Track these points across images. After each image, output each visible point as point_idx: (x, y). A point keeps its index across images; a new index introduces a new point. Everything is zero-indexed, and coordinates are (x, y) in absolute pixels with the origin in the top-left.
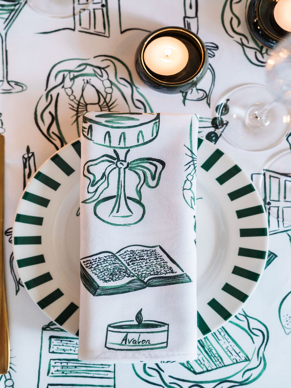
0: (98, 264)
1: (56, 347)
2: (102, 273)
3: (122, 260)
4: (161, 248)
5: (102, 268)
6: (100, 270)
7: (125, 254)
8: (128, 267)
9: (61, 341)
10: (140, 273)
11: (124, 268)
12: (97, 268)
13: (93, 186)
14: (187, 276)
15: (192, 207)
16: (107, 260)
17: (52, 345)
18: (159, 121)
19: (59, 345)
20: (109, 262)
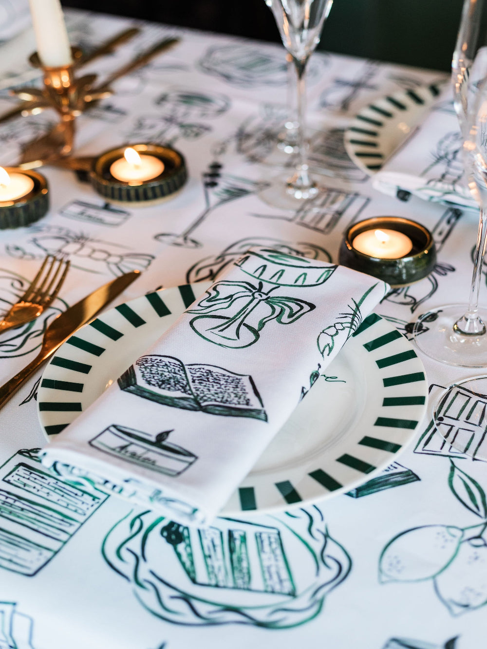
0: (155, 365)
1: (18, 477)
2: (152, 375)
3: (189, 375)
4: (251, 378)
5: (156, 370)
6: (151, 371)
7: (199, 370)
8: (191, 384)
9: (31, 473)
10: (202, 395)
11: (185, 382)
12: (150, 367)
13: (209, 301)
14: (265, 413)
15: (322, 353)
16: (169, 366)
17: (14, 474)
18: (333, 271)
19: (24, 477)
20: (170, 369)
